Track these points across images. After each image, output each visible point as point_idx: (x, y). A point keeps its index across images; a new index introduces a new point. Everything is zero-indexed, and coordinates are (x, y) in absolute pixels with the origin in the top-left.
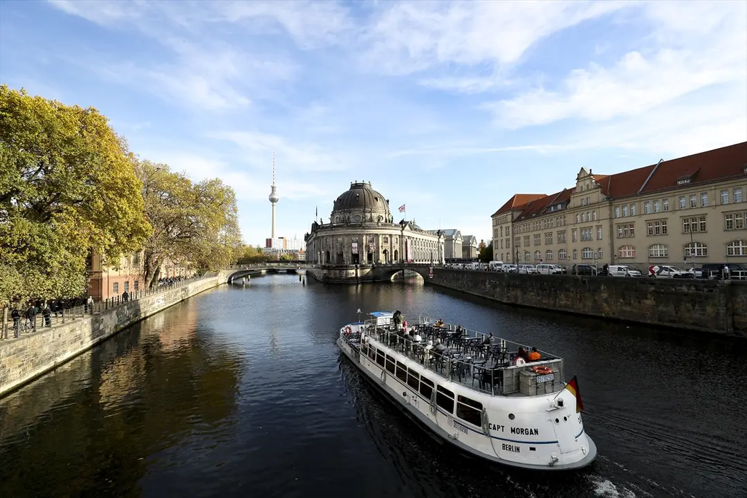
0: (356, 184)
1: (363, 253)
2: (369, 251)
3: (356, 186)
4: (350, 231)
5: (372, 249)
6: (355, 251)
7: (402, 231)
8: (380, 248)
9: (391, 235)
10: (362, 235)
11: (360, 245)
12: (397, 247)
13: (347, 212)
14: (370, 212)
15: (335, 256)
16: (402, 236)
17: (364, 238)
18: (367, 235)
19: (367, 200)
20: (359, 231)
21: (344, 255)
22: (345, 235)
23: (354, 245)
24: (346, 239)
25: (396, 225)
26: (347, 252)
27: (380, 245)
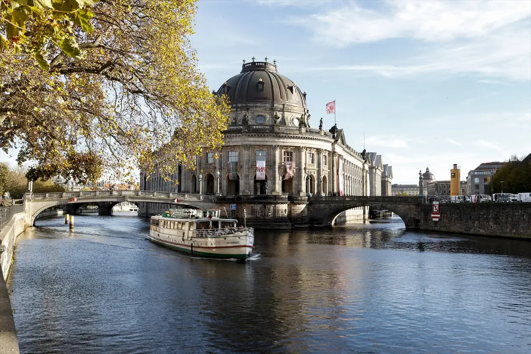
0: (254, 63)
1: (274, 179)
2: (283, 177)
3: (252, 68)
4: (252, 140)
5: (291, 173)
6: (261, 175)
7: (333, 144)
8: (303, 171)
9: (319, 151)
10: (274, 148)
11: (271, 165)
12: (325, 171)
13: (242, 108)
14: (283, 110)
15: (225, 183)
16: (333, 153)
17: (277, 152)
18: (282, 147)
19: (276, 90)
20: (270, 141)
21: (242, 182)
22: (244, 146)
23: (261, 164)
24: (245, 153)
25: (325, 134)
26: (247, 176)
27: (303, 166)
